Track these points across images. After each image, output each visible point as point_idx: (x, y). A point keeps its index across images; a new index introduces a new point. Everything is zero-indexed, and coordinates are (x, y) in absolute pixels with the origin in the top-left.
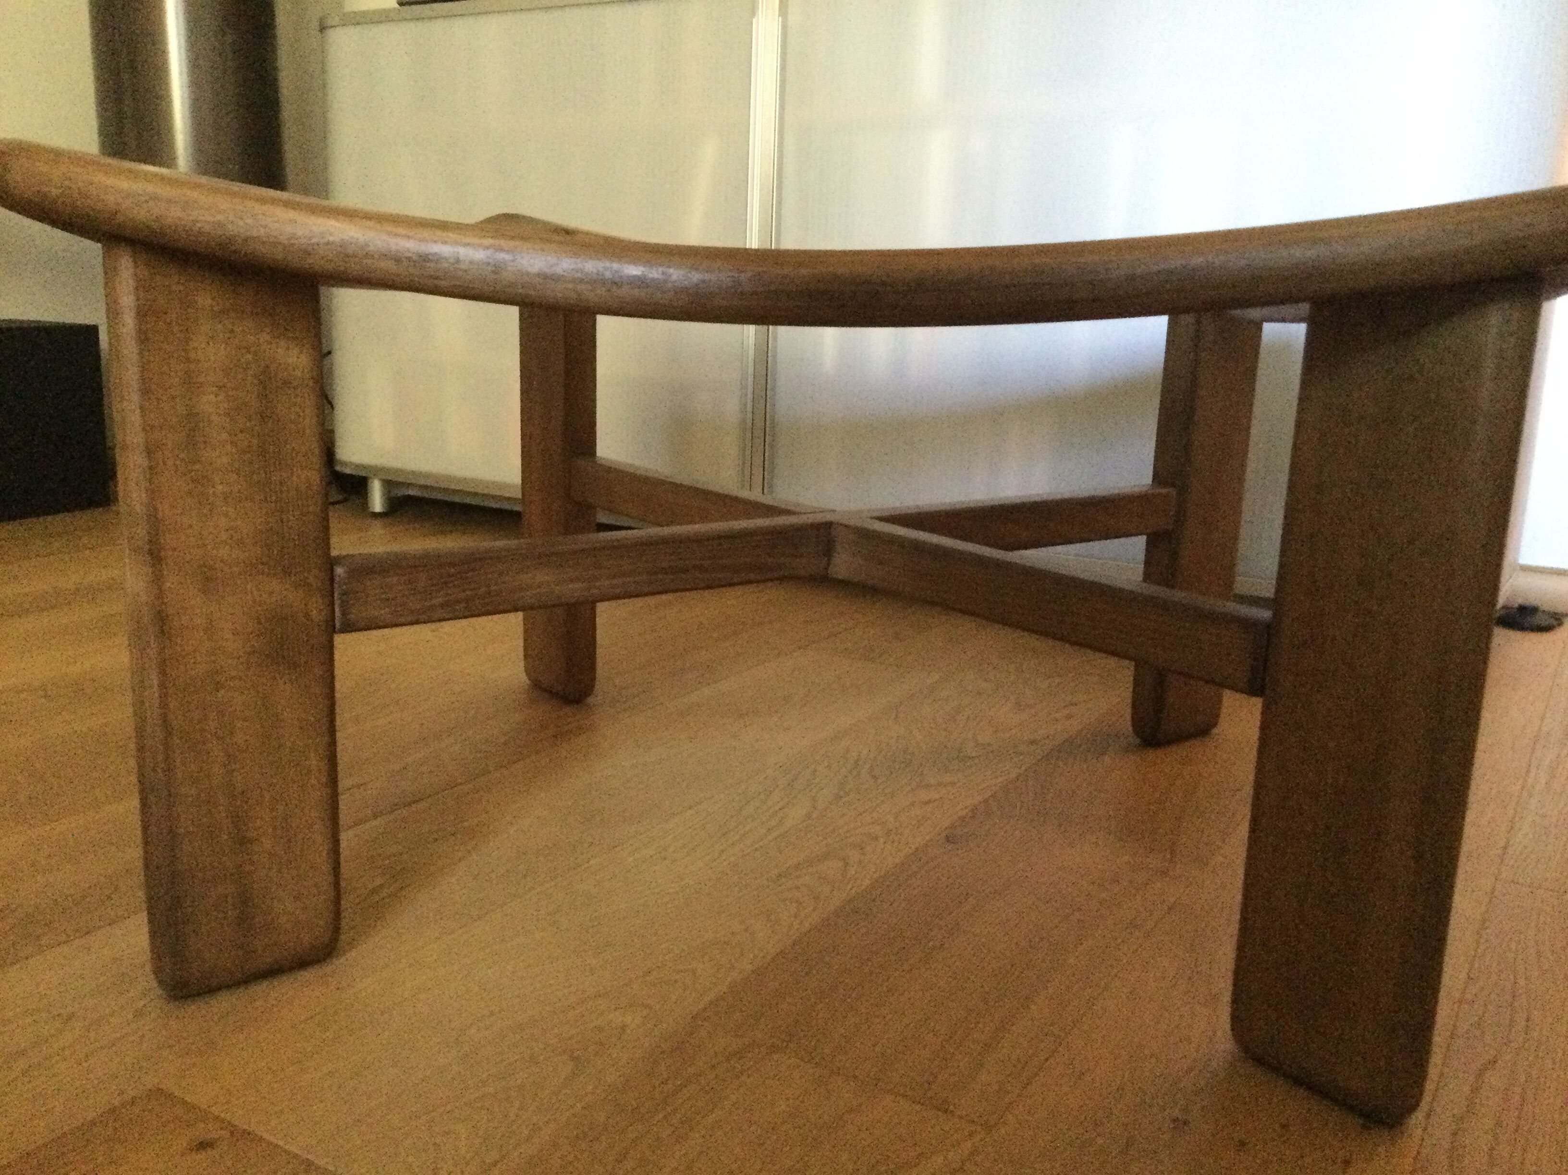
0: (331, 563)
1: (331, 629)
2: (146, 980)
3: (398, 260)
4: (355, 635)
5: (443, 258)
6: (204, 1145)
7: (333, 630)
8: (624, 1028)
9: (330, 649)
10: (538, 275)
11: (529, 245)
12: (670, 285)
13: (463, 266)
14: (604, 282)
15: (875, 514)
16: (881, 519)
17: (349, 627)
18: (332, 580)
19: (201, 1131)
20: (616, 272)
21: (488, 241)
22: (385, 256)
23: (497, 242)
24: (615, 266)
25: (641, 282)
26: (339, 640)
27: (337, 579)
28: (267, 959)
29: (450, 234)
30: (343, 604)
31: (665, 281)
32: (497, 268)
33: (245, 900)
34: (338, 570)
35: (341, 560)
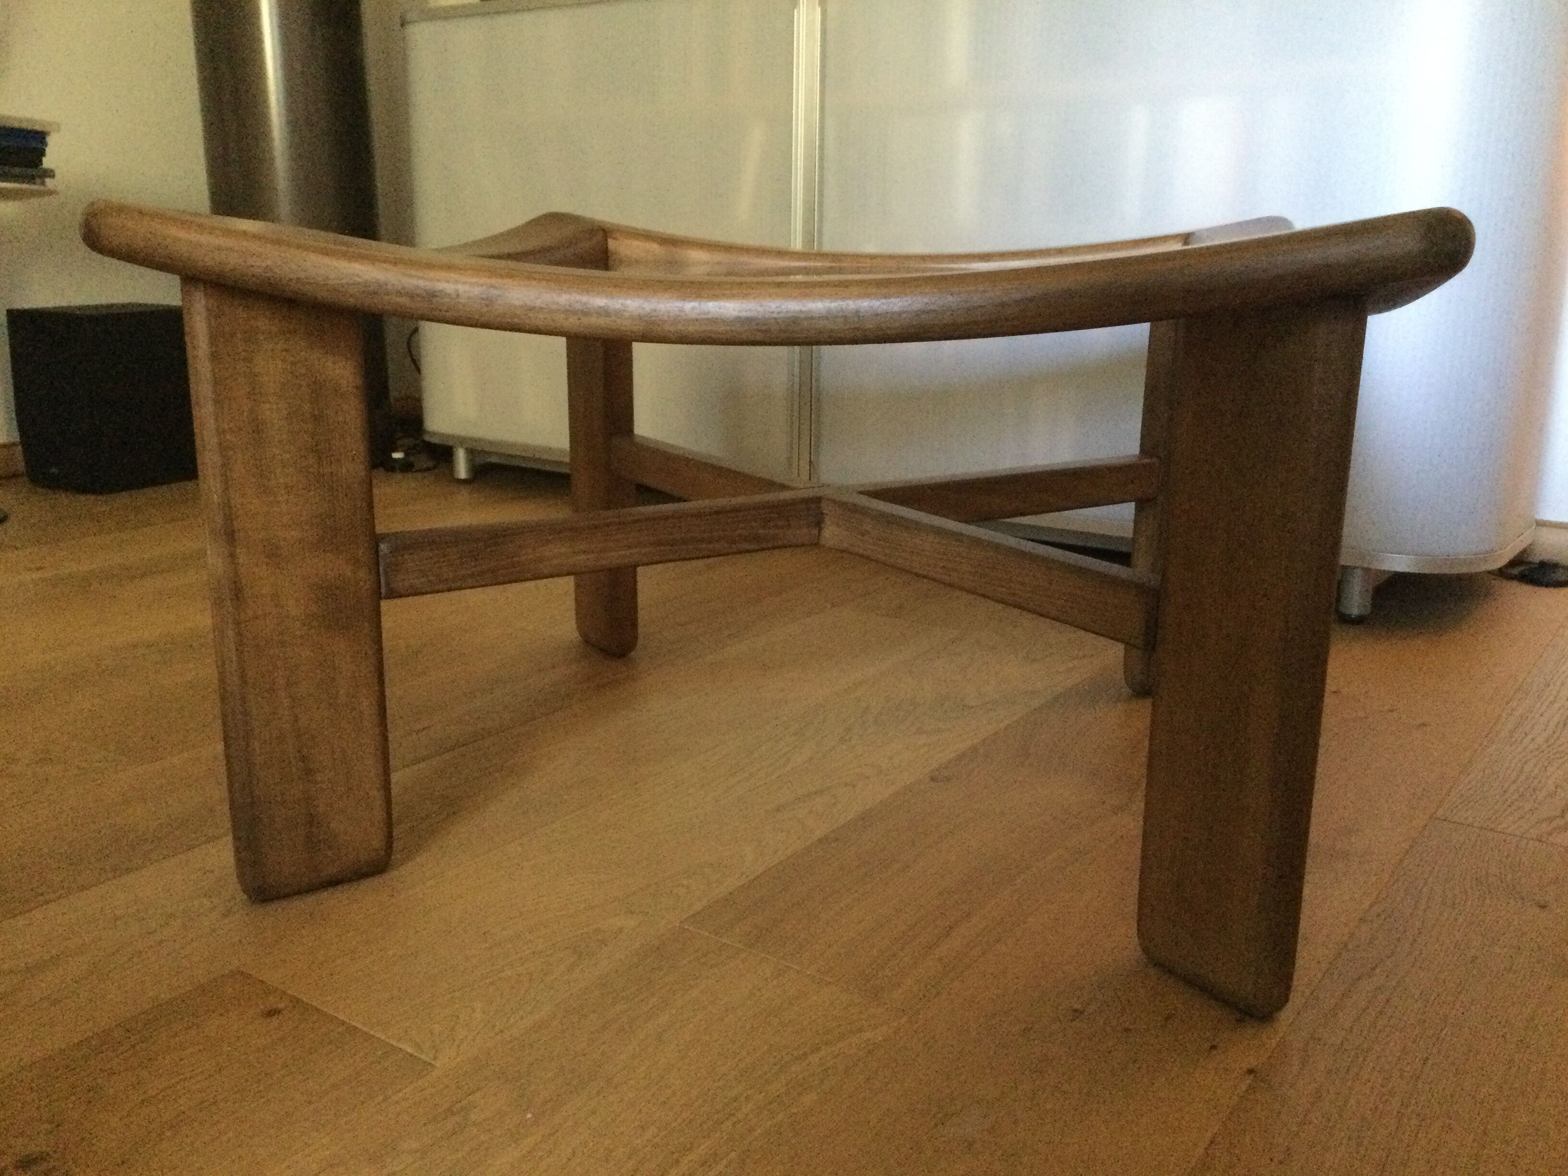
0: (376, 540)
1: (378, 597)
2: (233, 886)
3: (412, 296)
4: (398, 601)
5: (446, 294)
6: (272, 1013)
7: (380, 598)
8: (621, 929)
9: (377, 613)
10: (522, 307)
11: (515, 283)
12: (627, 314)
13: (462, 301)
14: (575, 313)
16: (862, 494)
17: (393, 594)
18: (377, 552)
19: (273, 1001)
20: (585, 304)
21: (483, 280)
22: (399, 293)
23: (488, 281)
24: (585, 299)
26: (385, 605)
27: (381, 554)
28: (330, 871)
29: (452, 275)
30: (386, 573)
32: (489, 301)
33: (311, 820)
34: (383, 546)
35: (383, 537)
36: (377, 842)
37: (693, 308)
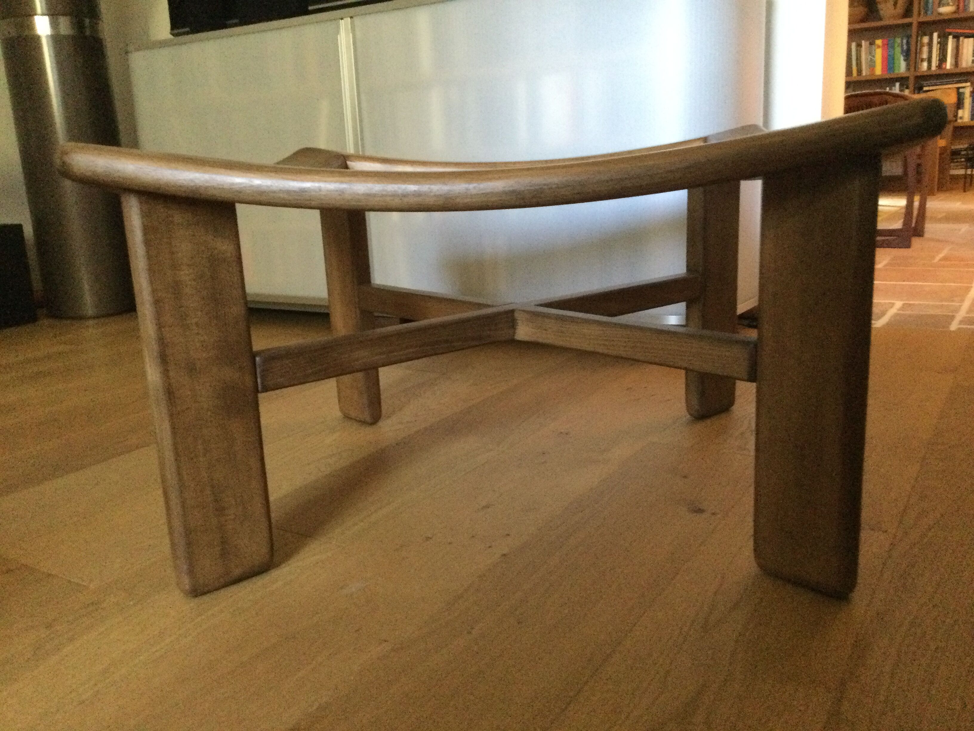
0: (253, 356)
1: (256, 391)
7: (258, 391)
9: (256, 401)
10: (363, 194)
12: (432, 194)
15: (537, 303)
16: (541, 305)
17: (266, 389)
18: (255, 365)
25: (417, 194)
26: (261, 396)
27: (257, 364)
30: (263, 377)
31: (431, 192)
34: (258, 359)
35: (259, 353)
36: (264, 550)
37: (474, 188)
